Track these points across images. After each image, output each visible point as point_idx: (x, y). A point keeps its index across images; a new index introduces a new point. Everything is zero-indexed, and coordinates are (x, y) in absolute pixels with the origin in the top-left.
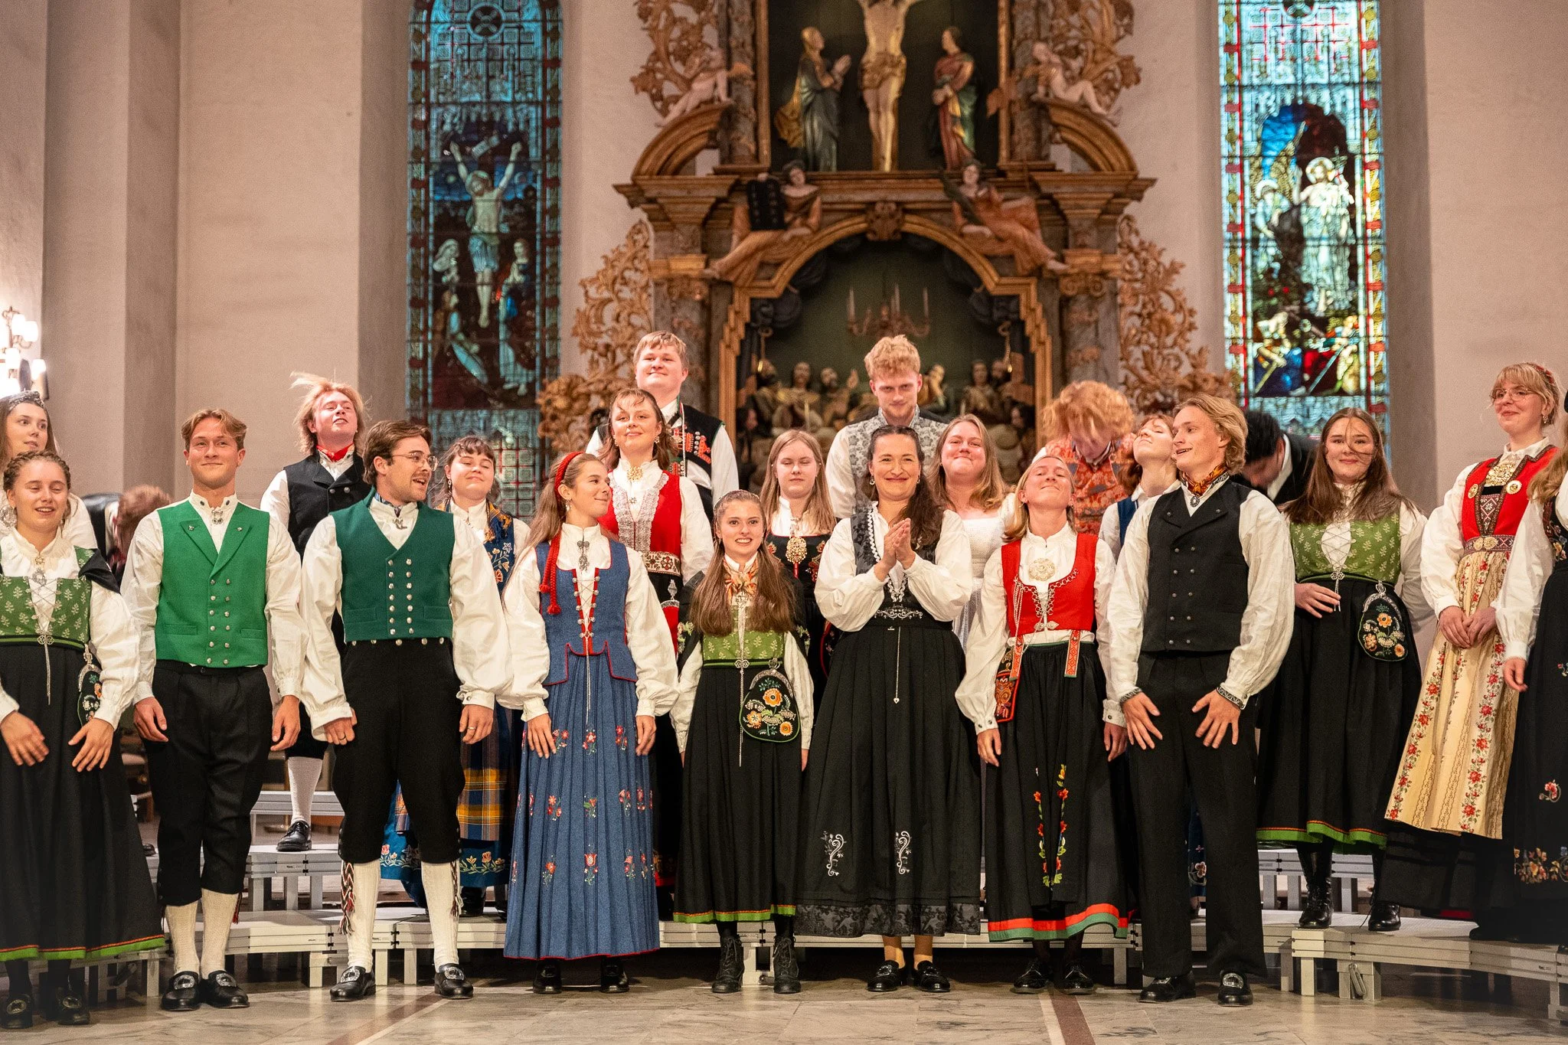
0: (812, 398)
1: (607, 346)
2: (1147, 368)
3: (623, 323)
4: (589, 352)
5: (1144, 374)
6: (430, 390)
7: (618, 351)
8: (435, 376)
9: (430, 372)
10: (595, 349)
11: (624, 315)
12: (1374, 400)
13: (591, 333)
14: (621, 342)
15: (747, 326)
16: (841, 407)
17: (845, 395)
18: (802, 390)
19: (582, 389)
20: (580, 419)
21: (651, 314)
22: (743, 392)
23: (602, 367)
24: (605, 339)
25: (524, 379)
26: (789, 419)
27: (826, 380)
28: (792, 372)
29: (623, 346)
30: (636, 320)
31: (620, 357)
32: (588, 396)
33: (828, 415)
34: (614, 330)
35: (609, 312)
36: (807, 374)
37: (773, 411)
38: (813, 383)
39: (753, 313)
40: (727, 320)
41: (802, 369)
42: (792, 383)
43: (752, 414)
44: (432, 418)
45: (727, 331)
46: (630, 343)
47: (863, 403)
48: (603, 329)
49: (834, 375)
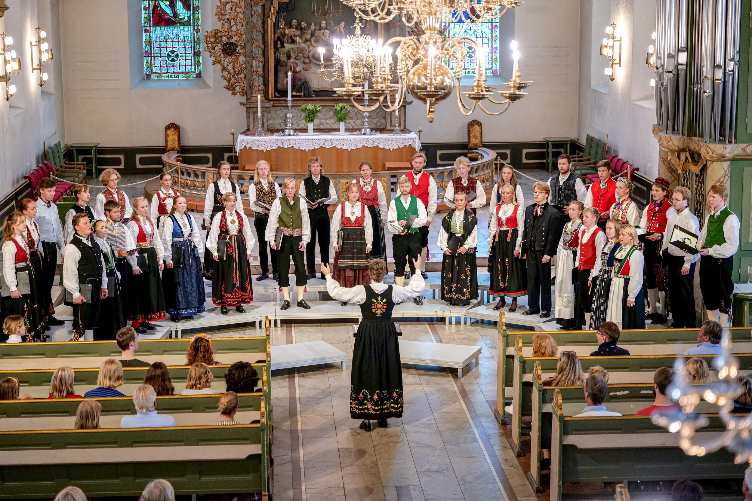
0: (298, 32)
1: (228, 19)
2: (416, 28)
3: (234, 11)
4: (222, 21)
5: (415, 29)
6: (151, 19)
7: (232, 21)
8: (153, 14)
9: (151, 12)
10: (224, 20)
11: (234, 8)
12: (494, 25)
13: (222, 14)
14: (232, 17)
15: (277, 12)
16: (308, 37)
17: (310, 32)
18: (294, 30)
19: (219, 35)
20: (219, 45)
21: (243, 7)
22: (276, 35)
23: (226, 27)
24: (228, 17)
25: (187, 15)
26: (290, 40)
27: (303, 26)
28: (291, 23)
29: (234, 19)
30: (238, 10)
31: (233, 23)
32: (222, 37)
33: (304, 39)
34: (230, 13)
35: (228, 7)
36: (296, 24)
37: (284, 38)
38: (299, 27)
39: (279, 7)
40: (270, 10)
41: (294, 22)
42: (290, 27)
43: (279, 42)
44: (153, 29)
45: (270, 14)
46: (236, 18)
47: (316, 35)
48: (226, 13)
49: (305, 24)
